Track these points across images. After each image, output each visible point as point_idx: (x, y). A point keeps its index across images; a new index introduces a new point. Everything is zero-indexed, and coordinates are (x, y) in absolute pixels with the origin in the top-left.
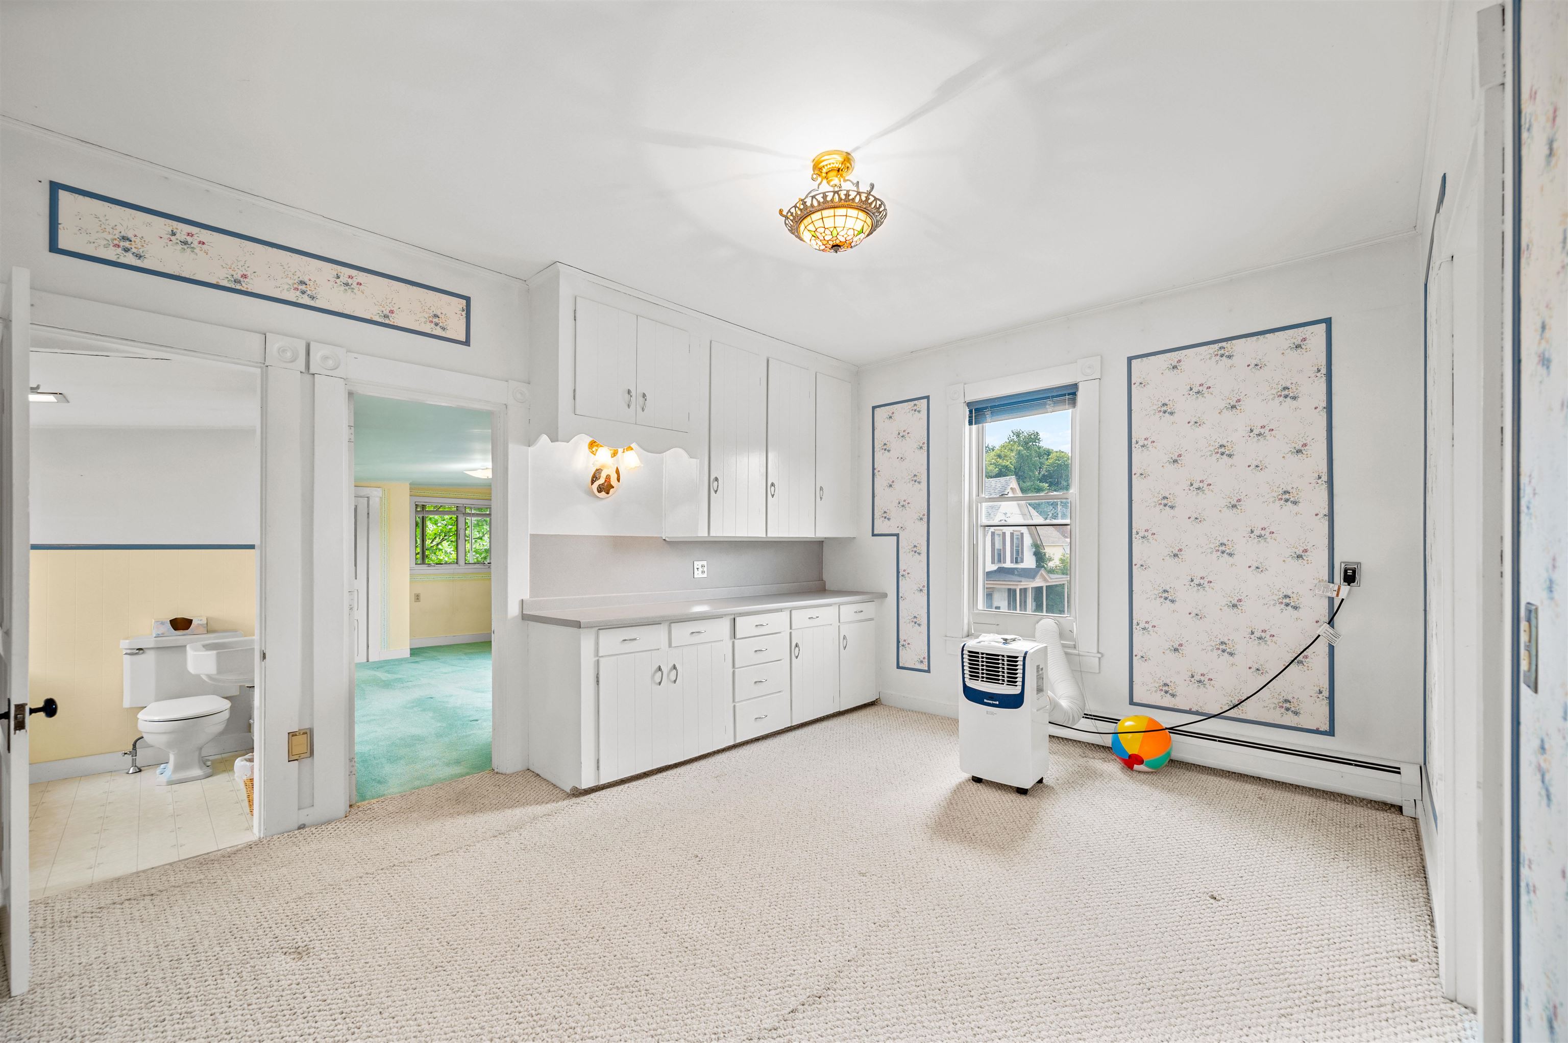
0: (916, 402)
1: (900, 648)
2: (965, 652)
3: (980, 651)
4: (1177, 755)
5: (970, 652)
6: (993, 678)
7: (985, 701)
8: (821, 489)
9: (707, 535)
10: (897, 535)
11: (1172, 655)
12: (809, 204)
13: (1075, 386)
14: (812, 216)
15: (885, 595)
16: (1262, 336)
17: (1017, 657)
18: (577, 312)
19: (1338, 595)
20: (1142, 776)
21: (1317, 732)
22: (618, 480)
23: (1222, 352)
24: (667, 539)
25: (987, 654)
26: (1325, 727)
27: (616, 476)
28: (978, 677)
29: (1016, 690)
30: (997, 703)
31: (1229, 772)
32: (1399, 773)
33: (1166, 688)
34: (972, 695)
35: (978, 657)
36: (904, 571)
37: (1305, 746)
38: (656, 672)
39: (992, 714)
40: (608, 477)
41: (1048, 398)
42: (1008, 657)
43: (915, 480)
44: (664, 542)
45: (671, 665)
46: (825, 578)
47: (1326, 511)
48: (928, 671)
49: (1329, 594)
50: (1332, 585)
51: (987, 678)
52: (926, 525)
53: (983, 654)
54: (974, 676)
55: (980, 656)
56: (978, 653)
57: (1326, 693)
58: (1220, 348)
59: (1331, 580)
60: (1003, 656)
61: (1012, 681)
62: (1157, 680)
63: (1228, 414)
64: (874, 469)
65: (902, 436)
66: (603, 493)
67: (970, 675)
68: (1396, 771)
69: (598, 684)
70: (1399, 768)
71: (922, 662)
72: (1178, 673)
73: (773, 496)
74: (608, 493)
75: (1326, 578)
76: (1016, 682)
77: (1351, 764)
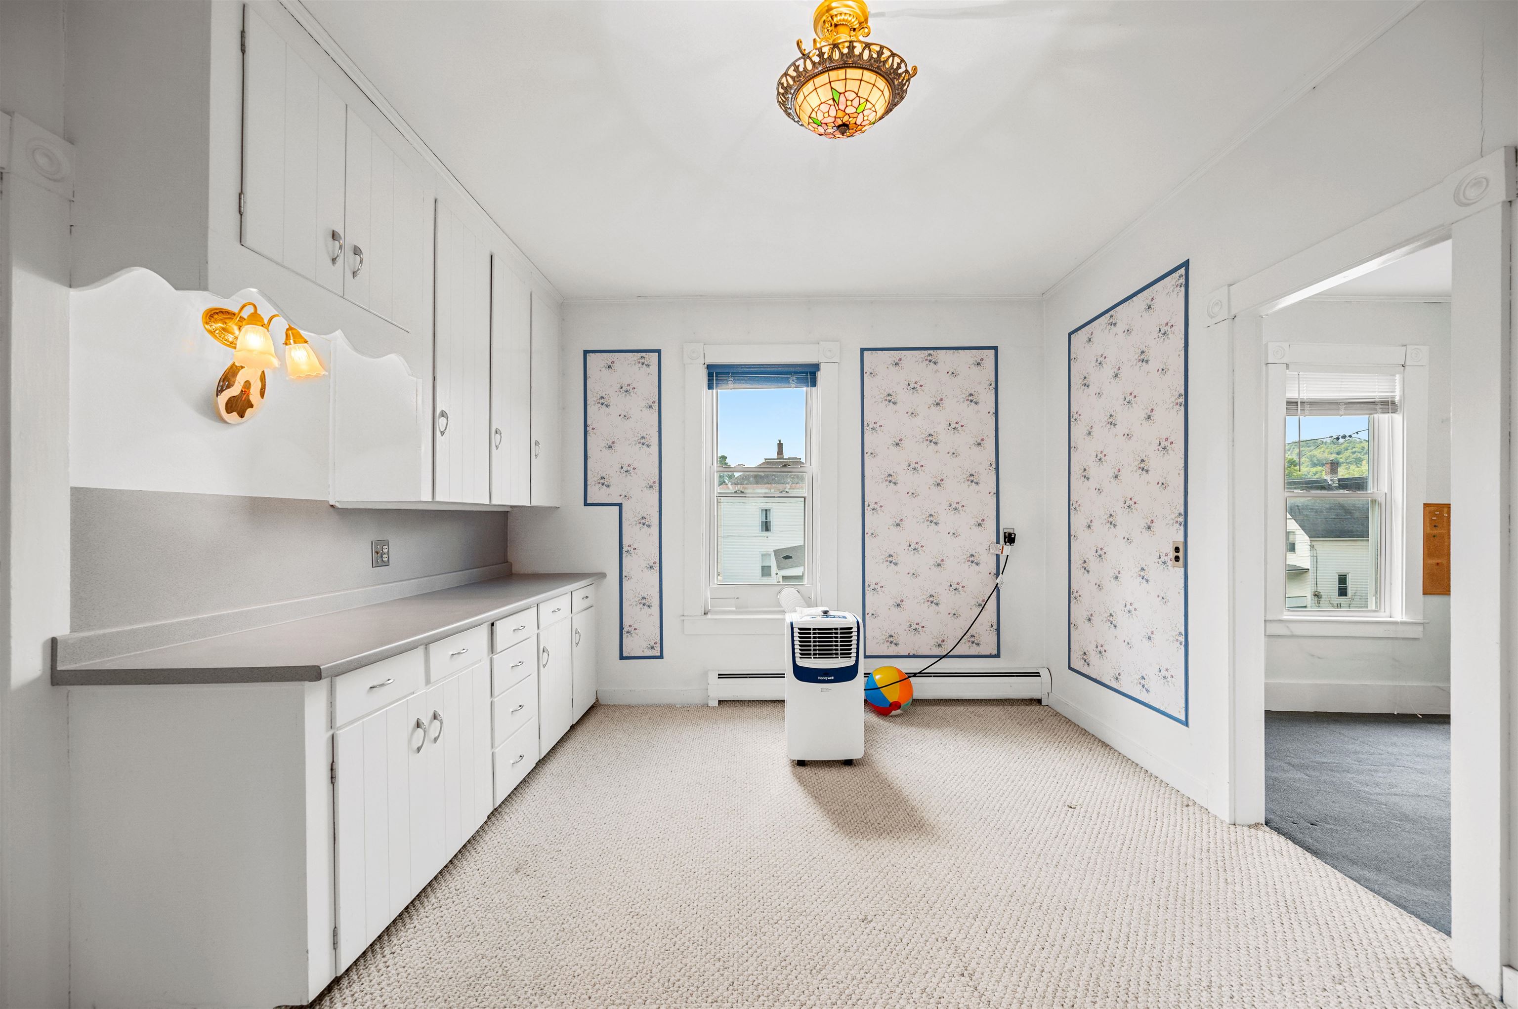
0: (644, 354)
1: (624, 636)
2: (796, 630)
3: (812, 627)
4: (917, 695)
5: (800, 629)
6: (825, 653)
7: (819, 678)
8: (537, 443)
9: (430, 499)
10: (620, 505)
11: (895, 610)
12: (857, 51)
13: (817, 367)
14: (848, 70)
15: (603, 575)
16: (957, 351)
17: (851, 628)
18: (247, 35)
19: (1002, 553)
20: (899, 720)
21: (990, 656)
22: (262, 394)
23: (930, 358)
24: (338, 505)
25: (819, 629)
26: (995, 652)
27: (259, 385)
28: (810, 654)
29: (849, 662)
30: (833, 678)
31: (938, 700)
32: (1039, 676)
33: (891, 640)
34: (803, 674)
35: (810, 633)
36: (629, 546)
37: (983, 669)
38: (414, 731)
39: (827, 690)
40: (247, 384)
41: (790, 373)
42: (841, 629)
43: (643, 442)
44: (331, 509)
45: (431, 715)
46: (511, 558)
47: (995, 492)
48: (661, 657)
49: (998, 553)
50: (999, 545)
51: (819, 654)
52: (657, 494)
53: (814, 629)
54: (805, 654)
55: (812, 631)
56: (810, 629)
57: (995, 627)
58: (929, 354)
59: (998, 542)
60: (837, 629)
61: (846, 654)
62: (884, 633)
63: (933, 408)
64: (586, 425)
65: (626, 390)
66: (235, 414)
67: (801, 654)
68: (1037, 675)
69: (333, 783)
70: (1039, 673)
71: (652, 648)
72: (900, 624)
73: (497, 447)
74: (242, 416)
75: (995, 540)
76: (851, 653)
77: (1013, 676)
